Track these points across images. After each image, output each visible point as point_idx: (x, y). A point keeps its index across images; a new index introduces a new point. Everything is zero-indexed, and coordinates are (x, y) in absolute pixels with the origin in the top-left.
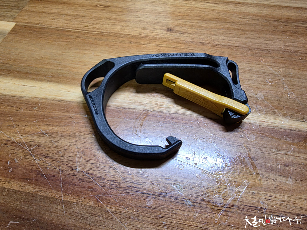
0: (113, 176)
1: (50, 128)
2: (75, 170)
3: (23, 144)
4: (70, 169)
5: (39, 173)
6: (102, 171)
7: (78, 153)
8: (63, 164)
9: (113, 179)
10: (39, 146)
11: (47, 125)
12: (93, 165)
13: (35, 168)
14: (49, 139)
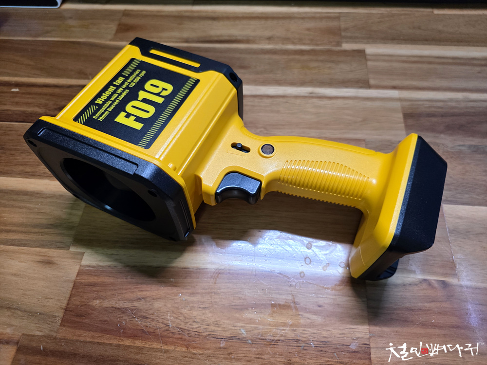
0: (196, 328)
1: (144, 293)
2: (168, 326)
3: (126, 308)
4: (165, 326)
5: (143, 331)
6: (188, 325)
7: (169, 313)
8: (159, 322)
9: (196, 330)
10: (138, 310)
11: (142, 291)
12: (181, 320)
13: (139, 328)
14: (144, 303)
